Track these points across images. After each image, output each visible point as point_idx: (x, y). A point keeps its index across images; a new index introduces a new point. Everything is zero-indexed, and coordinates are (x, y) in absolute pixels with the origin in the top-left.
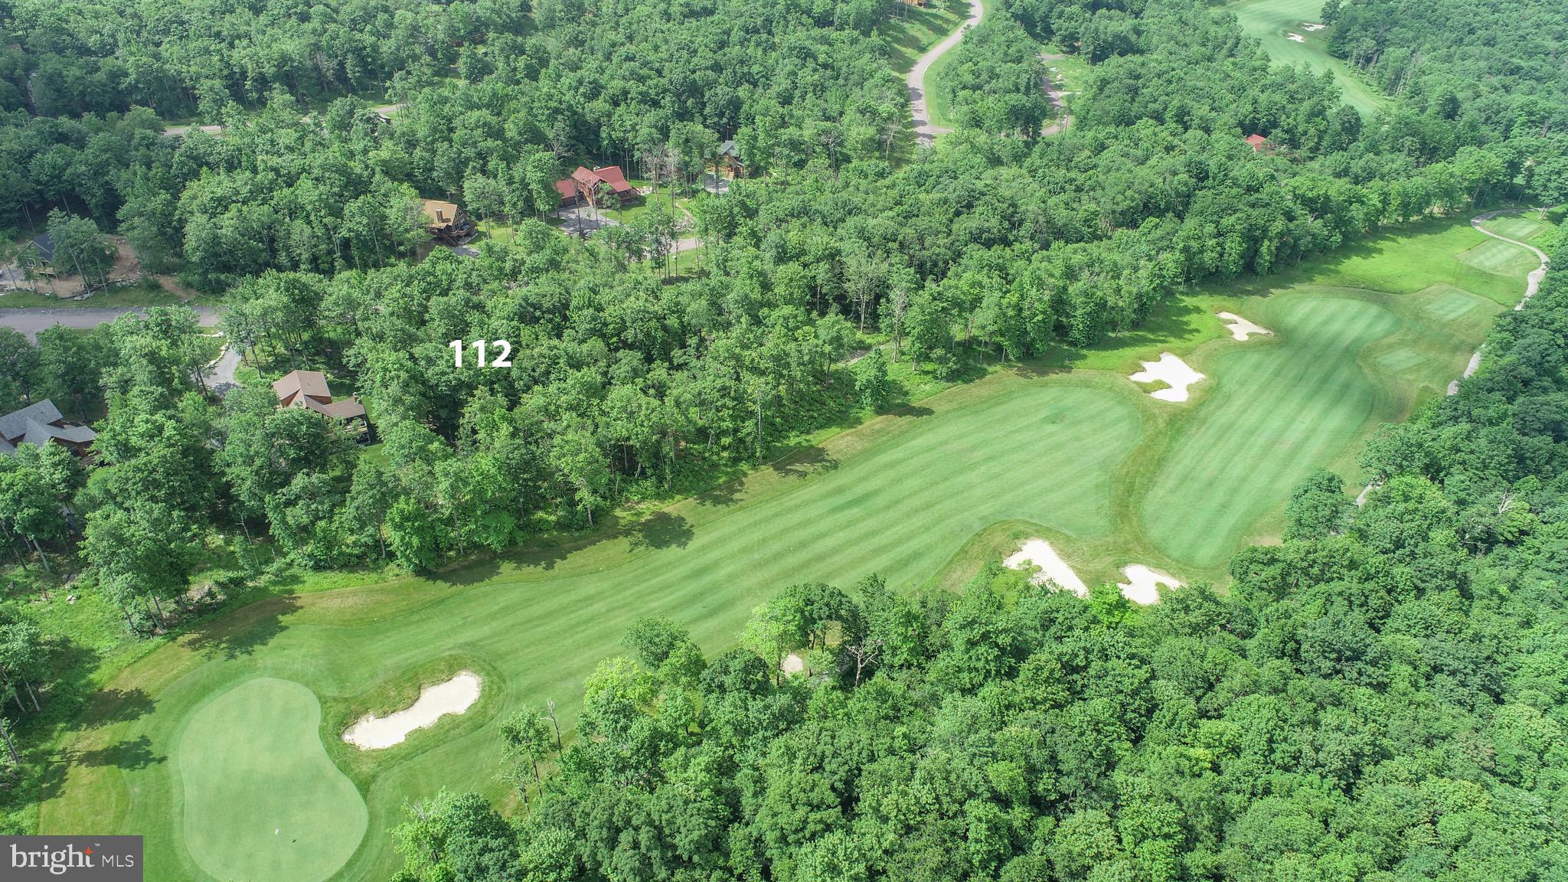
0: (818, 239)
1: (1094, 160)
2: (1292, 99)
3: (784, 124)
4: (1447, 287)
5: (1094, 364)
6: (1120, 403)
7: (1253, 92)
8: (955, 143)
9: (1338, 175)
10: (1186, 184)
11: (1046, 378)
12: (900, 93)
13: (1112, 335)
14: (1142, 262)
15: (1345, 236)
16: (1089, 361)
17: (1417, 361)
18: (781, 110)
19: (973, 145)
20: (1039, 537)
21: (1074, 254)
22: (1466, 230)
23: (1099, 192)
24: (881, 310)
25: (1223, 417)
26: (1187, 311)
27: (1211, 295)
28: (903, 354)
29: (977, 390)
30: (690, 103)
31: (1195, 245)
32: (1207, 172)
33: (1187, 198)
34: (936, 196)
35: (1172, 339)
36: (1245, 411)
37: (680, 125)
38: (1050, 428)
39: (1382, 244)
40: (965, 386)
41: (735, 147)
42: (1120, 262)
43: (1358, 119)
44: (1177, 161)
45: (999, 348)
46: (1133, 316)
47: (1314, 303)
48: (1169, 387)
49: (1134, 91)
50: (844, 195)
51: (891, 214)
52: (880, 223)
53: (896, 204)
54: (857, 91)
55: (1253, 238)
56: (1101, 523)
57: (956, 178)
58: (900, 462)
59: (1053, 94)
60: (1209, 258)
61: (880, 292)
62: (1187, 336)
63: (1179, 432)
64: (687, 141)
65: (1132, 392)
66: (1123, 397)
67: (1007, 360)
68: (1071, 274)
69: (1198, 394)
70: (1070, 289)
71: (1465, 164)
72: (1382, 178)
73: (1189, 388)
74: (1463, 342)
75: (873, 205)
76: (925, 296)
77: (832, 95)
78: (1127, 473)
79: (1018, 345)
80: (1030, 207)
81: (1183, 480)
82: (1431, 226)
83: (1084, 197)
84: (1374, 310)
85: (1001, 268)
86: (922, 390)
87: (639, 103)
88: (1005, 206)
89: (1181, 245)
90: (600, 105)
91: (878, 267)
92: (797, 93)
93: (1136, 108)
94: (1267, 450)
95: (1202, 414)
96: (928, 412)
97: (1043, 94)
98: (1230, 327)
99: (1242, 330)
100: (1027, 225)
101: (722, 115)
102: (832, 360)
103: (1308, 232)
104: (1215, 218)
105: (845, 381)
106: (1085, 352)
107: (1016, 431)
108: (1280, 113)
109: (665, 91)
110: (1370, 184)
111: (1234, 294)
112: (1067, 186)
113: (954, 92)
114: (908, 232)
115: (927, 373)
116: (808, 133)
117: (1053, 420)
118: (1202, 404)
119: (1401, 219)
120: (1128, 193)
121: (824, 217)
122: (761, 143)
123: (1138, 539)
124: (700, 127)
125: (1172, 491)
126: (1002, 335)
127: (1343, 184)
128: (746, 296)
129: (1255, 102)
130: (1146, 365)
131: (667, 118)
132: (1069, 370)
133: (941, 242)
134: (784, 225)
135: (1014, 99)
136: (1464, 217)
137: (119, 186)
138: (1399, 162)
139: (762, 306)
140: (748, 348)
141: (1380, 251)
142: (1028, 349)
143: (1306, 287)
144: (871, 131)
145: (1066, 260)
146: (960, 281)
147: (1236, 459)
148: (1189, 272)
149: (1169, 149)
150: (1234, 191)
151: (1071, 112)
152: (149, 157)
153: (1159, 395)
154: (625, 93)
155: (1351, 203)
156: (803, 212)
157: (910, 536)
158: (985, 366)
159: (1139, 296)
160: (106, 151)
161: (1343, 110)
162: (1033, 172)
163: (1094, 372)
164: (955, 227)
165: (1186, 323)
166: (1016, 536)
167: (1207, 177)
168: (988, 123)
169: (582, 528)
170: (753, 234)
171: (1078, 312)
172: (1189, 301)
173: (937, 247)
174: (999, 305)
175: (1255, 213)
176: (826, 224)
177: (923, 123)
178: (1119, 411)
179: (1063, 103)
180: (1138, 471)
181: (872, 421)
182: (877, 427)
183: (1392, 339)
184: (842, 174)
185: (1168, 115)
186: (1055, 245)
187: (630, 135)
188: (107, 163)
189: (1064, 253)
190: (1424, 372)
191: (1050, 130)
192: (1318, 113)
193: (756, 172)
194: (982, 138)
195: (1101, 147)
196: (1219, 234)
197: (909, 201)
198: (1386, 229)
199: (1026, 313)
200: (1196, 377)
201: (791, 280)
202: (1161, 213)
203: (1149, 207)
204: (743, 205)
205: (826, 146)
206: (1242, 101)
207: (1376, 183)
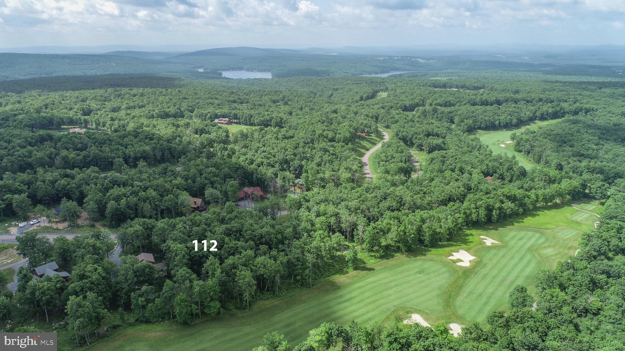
0: (331, 209)
1: (430, 184)
2: (501, 164)
3: (318, 173)
4: (564, 227)
5: (433, 253)
6: (444, 267)
7: (487, 162)
8: (380, 179)
9: (519, 189)
10: (463, 191)
11: (417, 258)
12: (360, 163)
13: (441, 243)
14: (449, 217)
15: (524, 210)
16: (432, 252)
17: (555, 252)
18: (317, 168)
19: (386, 180)
20: (416, 313)
21: (424, 214)
22: (570, 208)
23: (432, 194)
24: (355, 233)
25: (484, 271)
26: (468, 235)
27: (476, 230)
28: (363, 249)
29: (390, 262)
30: (285, 166)
31: (468, 211)
32: (471, 188)
33: (465, 196)
34: (373, 195)
35: (463, 245)
36: (492, 270)
37: (282, 173)
38: (419, 275)
39: (539, 213)
40: (386, 261)
41: (301, 181)
42: (441, 217)
43: (525, 171)
44: (460, 184)
45: (398, 247)
46: (447, 236)
47: (515, 233)
48: (463, 261)
49: (443, 162)
50: (340, 195)
51: (357, 201)
52: (353, 204)
53: (359, 198)
54: (344, 162)
55: (489, 209)
56: (439, 308)
57: (380, 189)
58: (363, 287)
59: (415, 164)
60: (474, 216)
61: (354, 226)
62: (468, 244)
63: (467, 277)
64: (284, 178)
65: (449, 263)
66: (445, 264)
67: (401, 251)
68: (423, 221)
69: (473, 264)
70: (423, 226)
71: (565, 185)
72: (535, 189)
73: (470, 261)
74: (572, 246)
75: (350, 198)
76: (370, 228)
77: (336, 163)
78: (448, 291)
79: (405, 246)
80: (407, 198)
81: (470, 293)
82: (556, 206)
83: (427, 196)
84: (538, 235)
85: (397, 218)
86: (371, 262)
87: (267, 166)
88: (398, 198)
89: (463, 211)
90: (253, 166)
91: (353, 218)
92: (323, 163)
93: (444, 168)
94: (501, 283)
95: (476, 270)
96: (373, 269)
97: (412, 164)
98: (485, 241)
99: (489, 242)
100: (407, 205)
101: (296, 170)
102: (337, 250)
103: (509, 207)
104: (475, 202)
105: (342, 259)
106: (430, 249)
107: (406, 276)
108: (497, 169)
109: (276, 162)
110: (531, 192)
111: (485, 229)
112: (420, 192)
113: (379, 163)
114: (363, 207)
115: (372, 256)
116: (327, 175)
117: (420, 272)
118: (475, 267)
119: (545, 204)
120: (442, 194)
121: (333, 202)
122: (310, 179)
123: (454, 314)
124: (289, 173)
125: (466, 297)
126: (399, 242)
127: (521, 191)
128: (306, 227)
129: (487, 165)
130: (454, 254)
131: (277, 171)
132: (425, 255)
133: (376, 210)
134: (319, 205)
135: (400, 164)
136: (569, 203)
137: (85, 191)
138: (541, 185)
139: (311, 231)
140: (306, 245)
141: (538, 215)
142: (409, 248)
143: (511, 227)
144: (350, 175)
145: (421, 216)
146: (382, 223)
147: (489, 286)
148: (467, 221)
149: (457, 180)
150: (481, 193)
151: (422, 170)
152: (96, 182)
153: (459, 264)
154: (262, 163)
155: (525, 198)
156: (326, 200)
157: (368, 312)
158: (393, 254)
159: (449, 229)
160: (82, 180)
161: (520, 168)
162: (408, 188)
163: (434, 256)
164: (380, 205)
165: (468, 239)
166: (408, 313)
167: (471, 189)
168: (391, 172)
169: (245, 309)
170: (308, 208)
171: (427, 234)
172: (468, 232)
173: (374, 212)
174: (397, 230)
175: (488, 200)
176: (334, 204)
177: (368, 174)
178: (445, 269)
179: (419, 167)
180: (452, 290)
181: (352, 273)
182: (354, 275)
183: (546, 245)
184: (339, 188)
185: (456, 170)
186: (417, 211)
187: (264, 176)
188: (82, 184)
189: (419, 214)
190: (559, 256)
191: (414, 176)
192: (510, 169)
193: (308, 189)
194: (389, 177)
195: (432, 180)
196: (477, 208)
197: (363, 197)
198: (539, 207)
199: (407, 234)
200: (473, 258)
201: (322, 222)
202: (454, 201)
203: (450, 199)
204: (304, 198)
205: (333, 180)
206: (483, 165)
207: (533, 191)
